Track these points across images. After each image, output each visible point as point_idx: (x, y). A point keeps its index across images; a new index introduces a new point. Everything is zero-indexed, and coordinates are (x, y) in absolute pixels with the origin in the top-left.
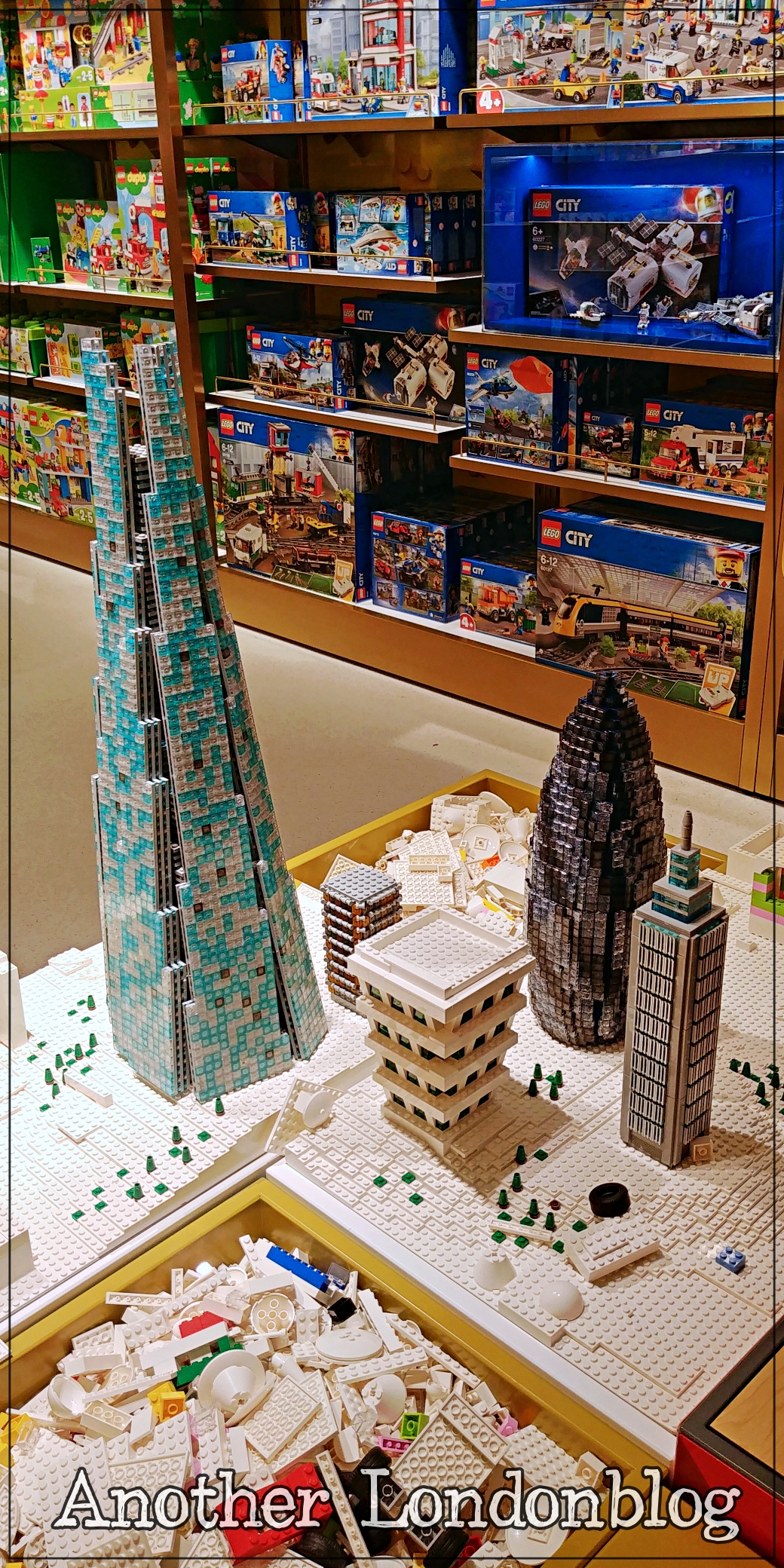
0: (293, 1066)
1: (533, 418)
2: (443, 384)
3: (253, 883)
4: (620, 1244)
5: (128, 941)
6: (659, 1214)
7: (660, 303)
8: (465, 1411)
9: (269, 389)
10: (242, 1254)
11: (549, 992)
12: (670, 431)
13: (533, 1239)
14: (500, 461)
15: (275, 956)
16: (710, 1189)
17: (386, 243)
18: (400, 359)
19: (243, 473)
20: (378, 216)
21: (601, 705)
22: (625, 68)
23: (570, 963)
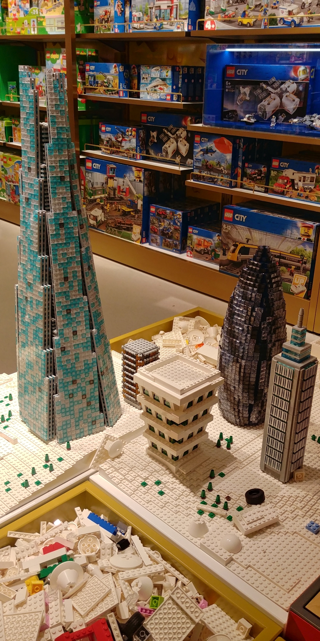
0: (105, 429)
1: (223, 164)
2: (184, 150)
3: (90, 339)
4: (260, 517)
5: (29, 365)
6: (279, 504)
7: (280, 117)
8: (183, 595)
9: (108, 150)
10: (76, 516)
11: (228, 400)
12: (283, 172)
13: (217, 514)
14: (207, 183)
15: (99, 376)
16: (303, 493)
17: (162, 87)
18: (165, 139)
19: (95, 186)
20: (159, 75)
21: (260, 261)
22: (270, 11)
23: (239, 385)
